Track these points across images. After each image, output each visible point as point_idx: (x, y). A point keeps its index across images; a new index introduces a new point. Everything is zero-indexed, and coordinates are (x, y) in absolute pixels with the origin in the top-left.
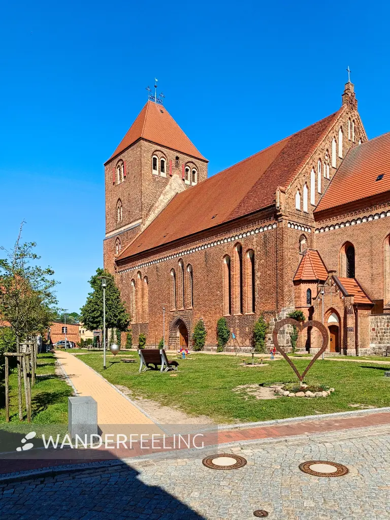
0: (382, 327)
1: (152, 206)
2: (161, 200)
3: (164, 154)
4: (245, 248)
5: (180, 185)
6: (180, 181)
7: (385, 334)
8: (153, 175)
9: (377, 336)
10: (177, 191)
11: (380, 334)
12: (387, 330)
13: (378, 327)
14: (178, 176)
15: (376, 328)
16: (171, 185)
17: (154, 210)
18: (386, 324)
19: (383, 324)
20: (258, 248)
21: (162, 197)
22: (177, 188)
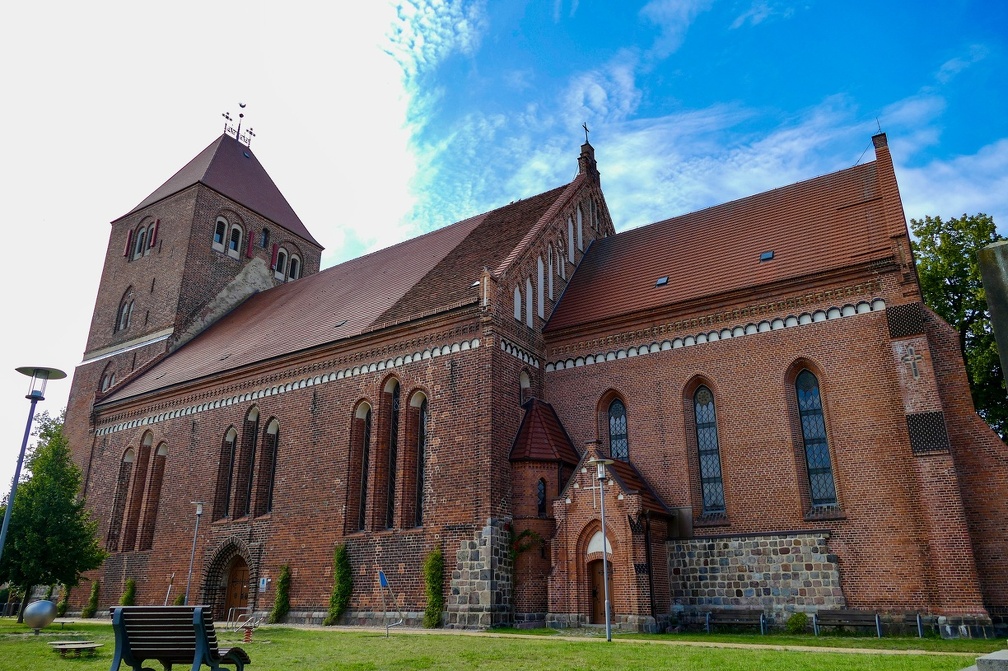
0: (695, 566)
1: (202, 306)
2: (222, 299)
3: (242, 220)
4: (407, 386)
5: (264, 278)
6: (265, 271)
7: (702, 582)
8: (214, 252)
9: (684, 586)
10: (257, 287)
11: (692, 581)
12: (706, 572)
13: (685, 565)
14: (264, 262)
15: (681, 568)
16: (246, 274)
17: (203, 315)
18: (702, 559)
19: (695, 559)
20: (437, 388)
21: (224, 293)
22: (259, 282)
